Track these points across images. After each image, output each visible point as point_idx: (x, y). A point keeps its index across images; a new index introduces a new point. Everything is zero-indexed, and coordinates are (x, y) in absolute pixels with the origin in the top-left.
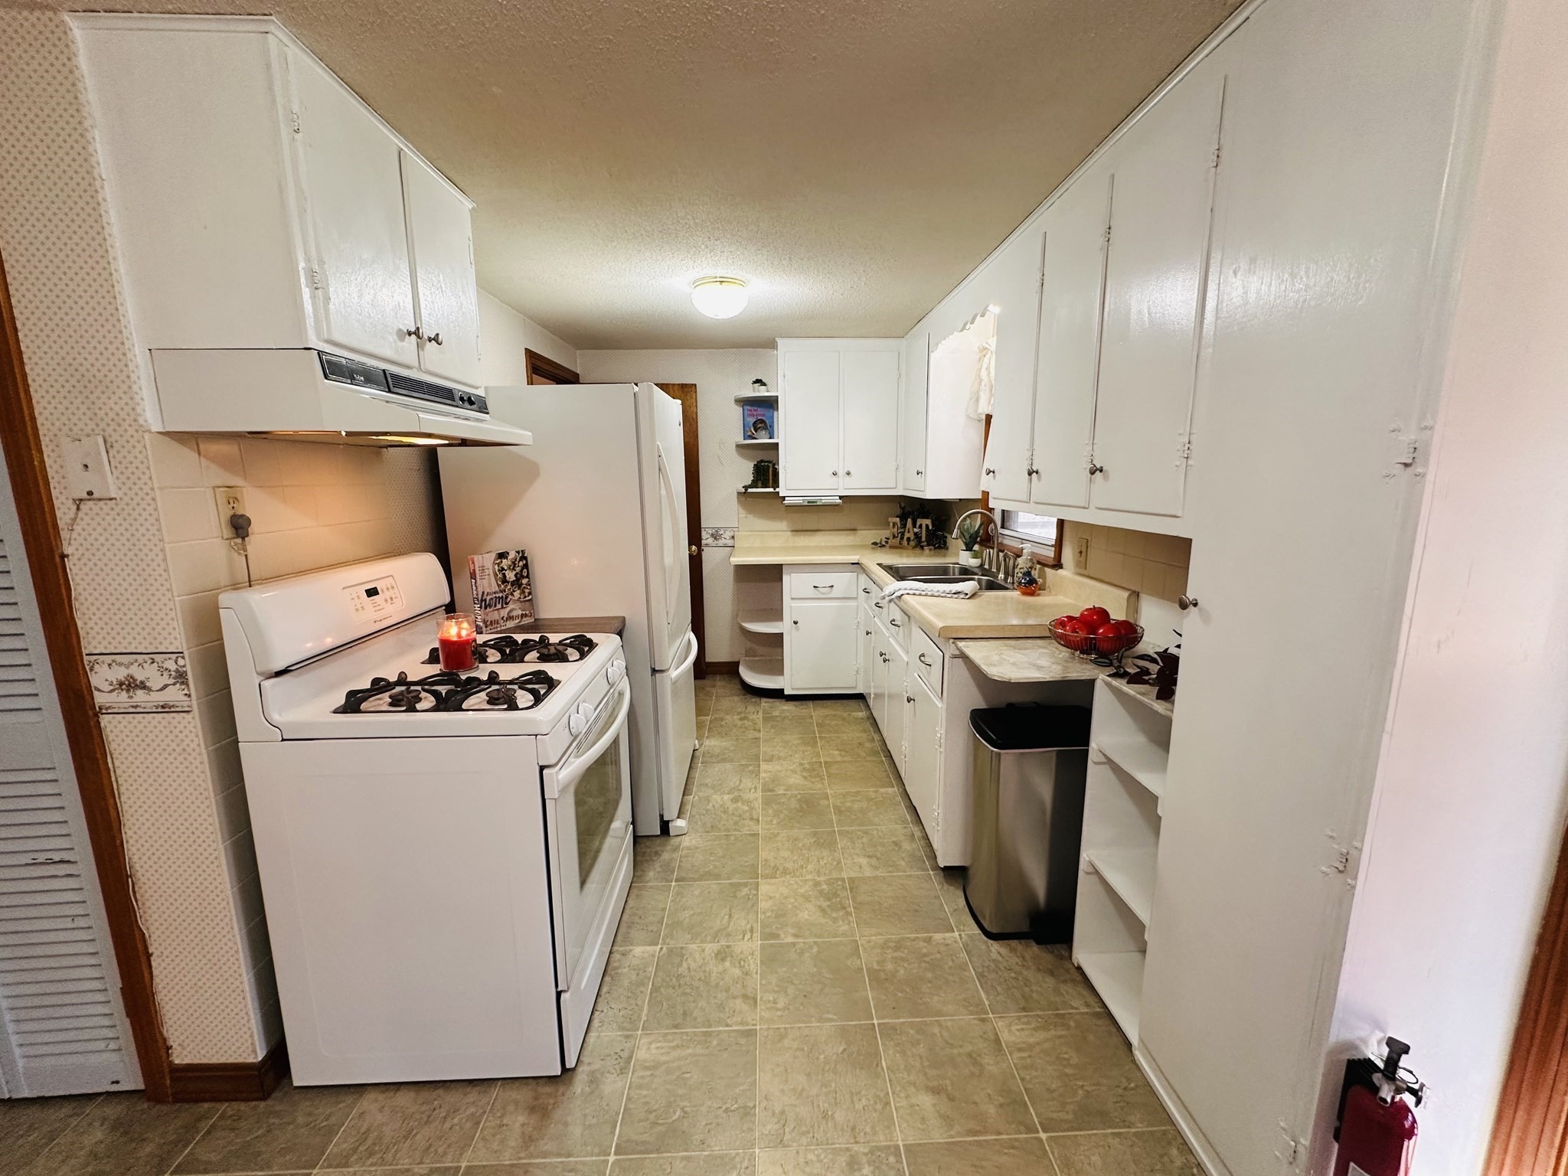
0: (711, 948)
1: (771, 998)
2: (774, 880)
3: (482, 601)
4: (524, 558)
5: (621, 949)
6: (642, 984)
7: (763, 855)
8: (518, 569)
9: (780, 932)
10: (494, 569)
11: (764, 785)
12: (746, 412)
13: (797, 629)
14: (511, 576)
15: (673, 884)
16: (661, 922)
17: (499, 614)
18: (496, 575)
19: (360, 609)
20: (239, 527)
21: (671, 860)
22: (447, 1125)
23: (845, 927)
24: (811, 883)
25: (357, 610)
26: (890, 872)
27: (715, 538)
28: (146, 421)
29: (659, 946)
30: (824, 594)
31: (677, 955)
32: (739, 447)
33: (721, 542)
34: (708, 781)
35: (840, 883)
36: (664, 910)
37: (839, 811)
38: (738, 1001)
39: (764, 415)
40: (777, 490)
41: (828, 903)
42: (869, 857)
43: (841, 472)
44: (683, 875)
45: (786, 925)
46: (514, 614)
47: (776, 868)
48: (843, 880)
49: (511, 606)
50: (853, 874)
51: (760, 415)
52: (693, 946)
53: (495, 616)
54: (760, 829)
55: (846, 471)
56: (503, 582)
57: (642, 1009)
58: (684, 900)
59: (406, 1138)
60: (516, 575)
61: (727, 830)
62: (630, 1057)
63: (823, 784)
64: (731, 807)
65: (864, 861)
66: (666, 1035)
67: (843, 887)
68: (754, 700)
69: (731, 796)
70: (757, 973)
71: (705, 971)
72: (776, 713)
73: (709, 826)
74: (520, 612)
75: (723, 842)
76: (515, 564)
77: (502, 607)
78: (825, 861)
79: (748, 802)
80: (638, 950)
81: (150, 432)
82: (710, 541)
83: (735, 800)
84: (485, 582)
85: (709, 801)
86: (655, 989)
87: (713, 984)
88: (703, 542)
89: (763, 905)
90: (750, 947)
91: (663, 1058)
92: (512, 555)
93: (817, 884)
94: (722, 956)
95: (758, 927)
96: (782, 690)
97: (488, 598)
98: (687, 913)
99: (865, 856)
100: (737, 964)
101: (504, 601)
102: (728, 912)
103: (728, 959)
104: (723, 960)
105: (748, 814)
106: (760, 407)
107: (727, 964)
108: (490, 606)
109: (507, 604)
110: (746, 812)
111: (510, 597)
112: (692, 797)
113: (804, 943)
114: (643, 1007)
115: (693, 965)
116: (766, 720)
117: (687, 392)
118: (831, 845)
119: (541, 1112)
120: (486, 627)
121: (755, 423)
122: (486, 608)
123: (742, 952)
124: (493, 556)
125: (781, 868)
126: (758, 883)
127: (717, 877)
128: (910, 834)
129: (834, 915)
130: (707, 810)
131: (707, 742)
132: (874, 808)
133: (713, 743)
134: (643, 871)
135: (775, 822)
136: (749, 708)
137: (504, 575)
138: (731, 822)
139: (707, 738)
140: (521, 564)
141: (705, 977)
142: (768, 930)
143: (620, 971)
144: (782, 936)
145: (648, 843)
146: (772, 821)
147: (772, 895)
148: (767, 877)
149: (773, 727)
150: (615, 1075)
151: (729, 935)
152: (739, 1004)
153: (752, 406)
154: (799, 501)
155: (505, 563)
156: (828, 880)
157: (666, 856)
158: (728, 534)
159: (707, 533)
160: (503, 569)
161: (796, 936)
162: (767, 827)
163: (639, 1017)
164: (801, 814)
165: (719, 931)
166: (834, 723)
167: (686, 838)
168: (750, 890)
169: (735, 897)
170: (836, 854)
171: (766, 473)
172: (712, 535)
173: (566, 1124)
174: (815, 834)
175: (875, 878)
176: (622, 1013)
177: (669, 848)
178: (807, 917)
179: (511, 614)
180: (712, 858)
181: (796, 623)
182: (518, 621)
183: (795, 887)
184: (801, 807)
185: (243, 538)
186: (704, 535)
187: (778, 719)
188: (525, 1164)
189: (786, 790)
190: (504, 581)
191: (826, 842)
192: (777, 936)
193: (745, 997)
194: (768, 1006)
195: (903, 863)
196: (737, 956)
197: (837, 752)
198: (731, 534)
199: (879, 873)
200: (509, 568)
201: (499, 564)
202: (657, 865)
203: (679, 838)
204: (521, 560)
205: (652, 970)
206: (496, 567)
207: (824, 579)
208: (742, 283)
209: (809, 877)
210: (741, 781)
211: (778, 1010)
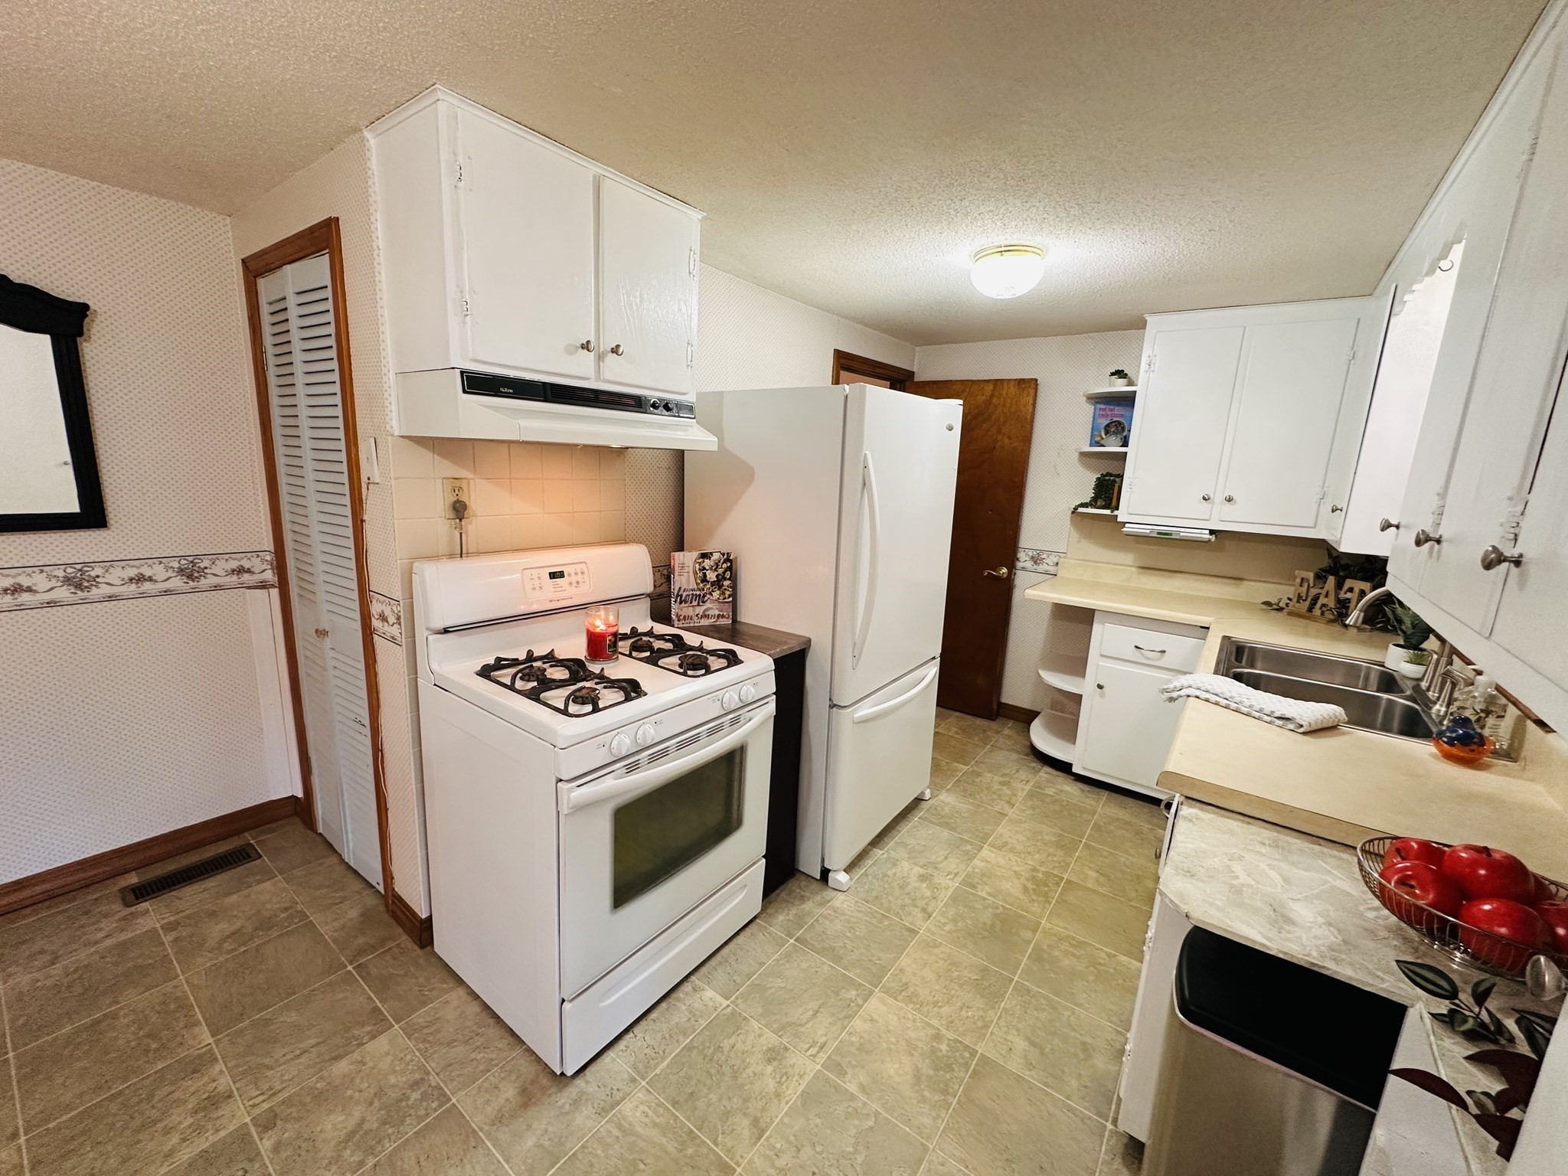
0: (770, 1038)
1: (778, 1146)
2: (890, 1000)
3: (678, 596)
4: (728, 560)
5: (697, 982)
6: (685, 1034)
7: (904, 961)
8: (720, 571)
9: (850, 1071)
10: (694, 567)
11: (968, 876)
12: (1097, 412)
13: (1102, 696)
14: (712, 576)
15: (792, 941)
16: (749, 977)
17: (694, 611)
18: (695, 573)
19: (538, 588)
20: (459, 510)
21: (810, 913)
22: (473, 1056)
23: (927, 1121)
24: (931, 1032)
25: (534, 589)
26: (1046, 1084)
27: (1035, 562)
28: (392, 427)
29: (728, 1002)
30: (1148, 659)
31: (734, 1022)
32: (1084, 455)
33: (1042, 568)
34: (912, 842)
35: (967, 1055)
36: (762, 964)
37: (1038, 956)
38: (746, 1122)
39: (1122, 416)
40: (1116, 513)
41: (931, 1072)
42: (1033, 1044)
43: (1219, 498)
44: (808, 936)
45: (863, 1068)
46: (710, 613)
47: (906, 986)
48: (974, 1053)
49: (708, 605)
50: (992, 1055)
51: (1117, 416)
52: (755, 1024)
53: (690, 612)
54: (924, 927)
55: (1227, 495)
56: (702, 581)
57: (663, 1059)
58: (788, 965)
59: (448, 1044)
60: (717, 576)
61: (888, 910)
62: (618, 1103)
63: (1043, 908)
64: (913, 882)
65: (1020, 1044)
66: (660, 1105)
67: (967, 1063)
68: (1034, 764)
69: (922, 871)
70: (787, 1103)
71: (744, 1061)
72: (1050, 791)
73: (874, 894)
74: (717, 613)
75: (874, 921)
76: (718, 565)
77: (698, 605)
78: (970, 1014)
79: (935, 888)
80: (709, 993)
81: (392, 435)
82: (1029, 564)
83: (923, 878)
84: (684, 579)
85: (895, 865)
86: (689, 1048)
87: (740, 1081)
88: (1019, 565)
89: (858, 1024)
90: (806, 1066)
91: (639, 1129)
92: (716, 556)
93: (938, 1037)
94: (774, 1055)
95: (832, 1046)
96: (1070, 765)
97: (684, 594)
98: (780, 983)
99: (1028, 1039)
100: (778, 1076)
101: (701, 599)
102: (816, 1008)
103: (775, 1063)
104: (769, 1061)
105: (924, 902)
106: (1119, 405)
107: (770, 1069)
108: (686, 602)
109: (703, 602)
110: (923, 898)
111: (708, 596)
112: (881, 852)
113: (865, 1104)
114: (667, 1057)
115: (739, 1046)
116: (1031, 795)
117: (1024, 389)
118: (993, 997)
119: (528, 1098)
120: (679, 621)
121: (1108, 426)
122: (681, 603)
123: (792, 1066)
124: (695, 554)
125: (911, 989)
126: (871, 993)
127: (838, 959)
128: (1118, 1046)
129: (927, 1094)
130: (885, 875)
131: (944, 797)
132: (1091, 978)
133: (948, 800)
134: (777, 911)
135: (947, 928)
136: (1021, 772)
137: (705, 575)
138: (899, 901)
139: (948, 791)
140: (725, 565)
141: (739, 1069)
142: (838, 1059)
143: (679, 1004)
144: (848, 1076)
145: (803, 883)
146: (945, 924)
147: (876, 1017)
148: (887, 991)
149: (1033, 808)
150: (594, 1111)
151: (796, 1035)
152: (743, 1125)
153: (1104, 404)
154: (1145, 530)
155: (707, 563)
156: (956, 1041)
157: (808, 906)
158: (1053, 559)
159: (1027, 555)
160: (704, 569)
161: (862, 1088)
162: (933, 929)
163: (657, 1065)
164: (986, 934)
165: (790, 1024)
166: (1119, 832)
167: (841, 896)
168: (858, 995)
169: (837, 994)
170: (991, 1013)
171: (1108, 491)
172: (1032, 558)
173: (529, 1126)
174: (985, 970)
175: (1019, 1079)
176: (647, 1051)
177: (818, 898)
178: (892, 1072)
179: (707, 613)
180: (849, 934)
181: (1100, 687)
182: (713, 620)
183: (909, 1024)
184: (993, 925)
185: (461, 520)
186: (1022, 555)
187: (1048, 800)
188: (480, 1137)
189: (989, 894)
190: (704, 580)
191: (989, 989)
192: (842, 1073)
193: (755, 1122)
194: (768, 1152)
195: (1074, 1083)
196: (785, 1067)
197: (1093, 874)
198: (1055, 560)
199: (1027, 1075)
200: (711, 569)
201: (700, 563)
202: (793, 911)
203: (835, 893)
204: (724, 562)
205: (703, 1023)
206: (697, 566)
207: (1153, 639)
208: (1038, 251)
209: (935, 1022)
210: (946, 858)
211: (773, 1166)
